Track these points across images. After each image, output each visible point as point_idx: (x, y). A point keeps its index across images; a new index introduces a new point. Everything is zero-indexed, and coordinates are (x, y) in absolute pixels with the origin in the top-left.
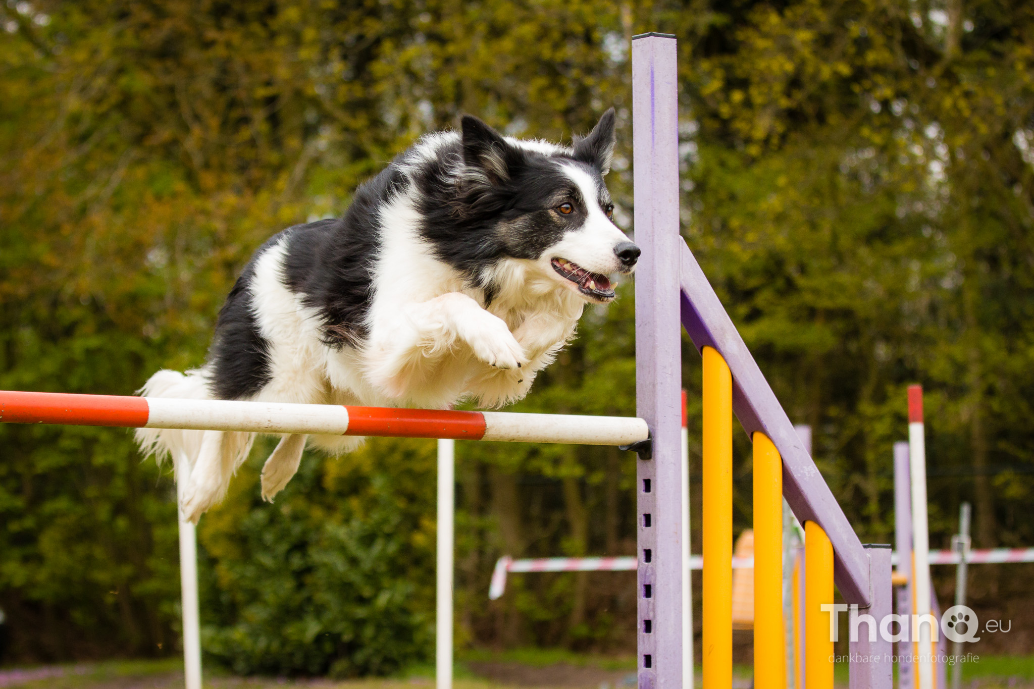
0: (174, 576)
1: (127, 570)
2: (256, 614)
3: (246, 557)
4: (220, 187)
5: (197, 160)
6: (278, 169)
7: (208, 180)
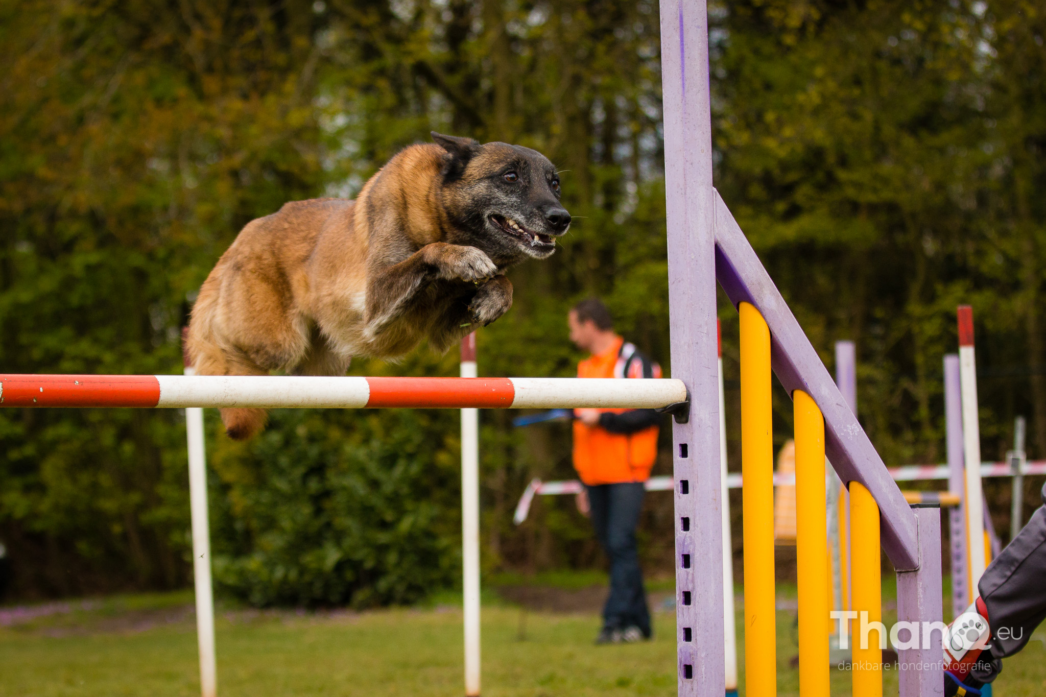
0: (185, 502)
1: (135, 498)
2: (272, 542)
3: (261, 483)
4: (225, 91)
5: (199, 63)
6: (285, 71)
7: (211, 84)
